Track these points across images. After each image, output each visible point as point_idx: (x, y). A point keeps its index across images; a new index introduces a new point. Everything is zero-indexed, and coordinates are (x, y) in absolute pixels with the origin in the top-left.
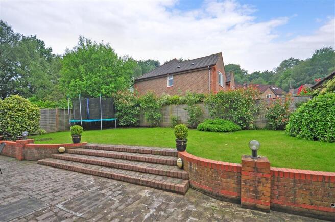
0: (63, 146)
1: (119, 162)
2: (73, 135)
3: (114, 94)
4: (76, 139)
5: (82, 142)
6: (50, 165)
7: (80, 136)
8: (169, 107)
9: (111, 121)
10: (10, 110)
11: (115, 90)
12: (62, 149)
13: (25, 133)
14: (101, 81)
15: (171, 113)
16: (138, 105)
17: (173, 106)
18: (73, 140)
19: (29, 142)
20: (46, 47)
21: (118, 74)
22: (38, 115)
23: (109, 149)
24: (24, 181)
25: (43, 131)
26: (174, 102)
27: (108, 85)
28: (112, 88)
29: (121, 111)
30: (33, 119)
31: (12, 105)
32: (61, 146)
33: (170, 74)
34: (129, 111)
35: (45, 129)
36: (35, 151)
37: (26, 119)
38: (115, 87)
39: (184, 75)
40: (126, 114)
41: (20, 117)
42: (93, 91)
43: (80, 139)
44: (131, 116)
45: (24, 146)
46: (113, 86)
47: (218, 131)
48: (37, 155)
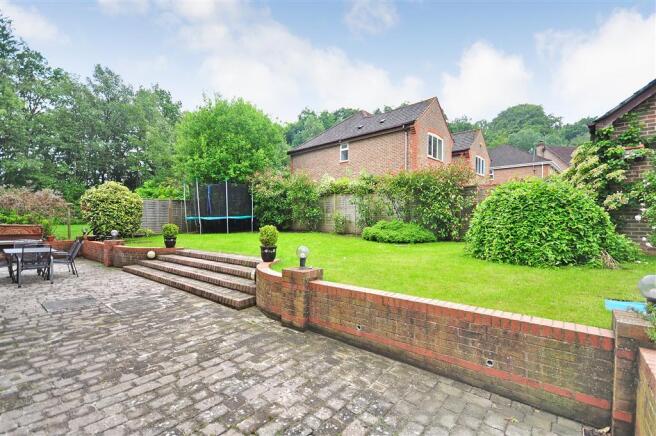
0: (153, 250)
1: (200, 273)
2: (166, 237)
3: (248, 178)
4: (170, 243)
5: (177, 246)
6: (133, 273)
7: (175, 239)
8: (334, 199)
9: (243, 220)
10: (102, 201)
11: (249, 170)
12: (151, 254)
13: (115, 233)
14: (230, 158)
15: (337, 208)
16: (284, 196)
17: (339, 196)
18: (166, 243)
19: (118, 243)
20: (174, 101)
21: (256, 146)
22: (139, 210)
23: (201, 257)
24: (95, 285)
25: (150, 231)
26: (340, 190)
27: (240, 163)
28: (246, 167)
29: (259, 203)
30: (132, 214)
31: (105, 195)
32: (151, 250)
33: (342, 140)
34: (271, 204)
35: (154, 228)
36: (122, 255)
37: (123, 214)
38: (251, 166)
39: (366, 142)
40: (267, 208)
41: (115, 212)
42: (218, 173)
43: (174, 243)
44: (276, 212)
45: (112, 249)
46: (247, 163)
47: (389, 242)
48: (124, 261)
